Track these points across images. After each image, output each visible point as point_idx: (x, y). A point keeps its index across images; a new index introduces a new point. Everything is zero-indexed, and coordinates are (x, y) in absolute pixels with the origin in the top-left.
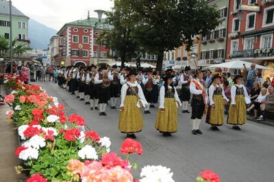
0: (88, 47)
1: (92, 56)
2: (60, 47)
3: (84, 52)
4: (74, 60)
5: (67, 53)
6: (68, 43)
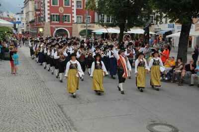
0: (70, 10)
1: (75, 22)
2: (37, 10)
3: (66, 16)
4: (54, 26)
5: (46, 18)
6: (46, 7)
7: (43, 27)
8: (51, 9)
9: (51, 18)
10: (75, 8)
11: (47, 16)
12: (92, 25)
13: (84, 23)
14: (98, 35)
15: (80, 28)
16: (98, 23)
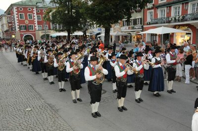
0: (33, 22)
1: (37, 29)
2: (9, 23)
3: (30, 26)
4: (22, 33)
5: (17, 28)
6: (16, 20)
7: (15, 35)
8: (20, 22)
9: (20, 28)
10: (36, 20)
11: (17, 27)
12: (49, 31)
13: (43, 30)
14: (54, 38)
15: (41, 34)
16: (53, 29)
